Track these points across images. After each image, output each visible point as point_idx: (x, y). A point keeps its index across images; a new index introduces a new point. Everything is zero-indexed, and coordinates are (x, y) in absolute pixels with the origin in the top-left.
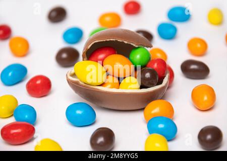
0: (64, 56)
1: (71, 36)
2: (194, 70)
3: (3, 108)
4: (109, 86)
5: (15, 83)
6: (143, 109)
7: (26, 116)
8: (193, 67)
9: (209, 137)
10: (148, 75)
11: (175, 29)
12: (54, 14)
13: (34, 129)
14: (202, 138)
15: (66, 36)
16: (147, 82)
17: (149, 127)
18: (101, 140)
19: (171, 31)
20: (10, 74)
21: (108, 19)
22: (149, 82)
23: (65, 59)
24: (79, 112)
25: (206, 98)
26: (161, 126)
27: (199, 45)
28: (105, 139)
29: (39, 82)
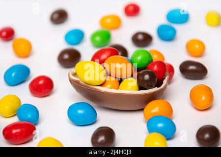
0: (66, 56)
1: (72, 38)
2: (193, 71)
3: (7, 107)
4: (109, 86)
5: (18, 83)
6: (142, 110)
7: (29, 116)
8: (192, 67)
9: (207, 136)
10: (147, 77)
11: (174, 31)
12: (56, 16)
13: (34, 129)
14: (200, 137)
15: (67, 37)
16: (146, 84)
17: (148, 126)
18: (102, 139)
19: (171, 33)
20: (13, 75)
21: (108, 21)
22: (148, 84)
23: (66, 60)
24: (80, 112)
25: (203, 98)
26: (160, 125)
27: (197, 46)
28: (105, 137)
29: (41, 82)
